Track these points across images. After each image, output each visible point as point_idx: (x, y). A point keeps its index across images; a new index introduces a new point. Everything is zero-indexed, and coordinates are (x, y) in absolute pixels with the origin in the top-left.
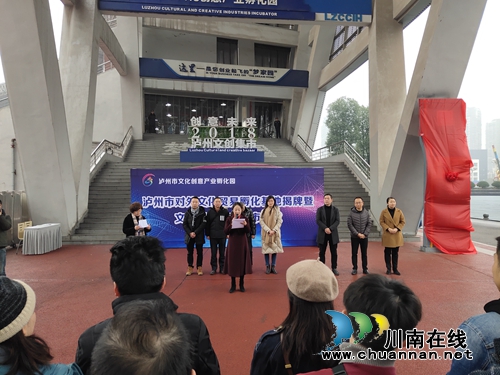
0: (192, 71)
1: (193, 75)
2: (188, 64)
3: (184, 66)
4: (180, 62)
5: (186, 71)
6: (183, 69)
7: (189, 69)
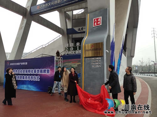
0: (82, 30)
1: (82, 31)
2: (81, 28)
3: (79, 29)
4: (78, 28)
5: (80, 30)
6: (79, 30)
7: (81, 29)
